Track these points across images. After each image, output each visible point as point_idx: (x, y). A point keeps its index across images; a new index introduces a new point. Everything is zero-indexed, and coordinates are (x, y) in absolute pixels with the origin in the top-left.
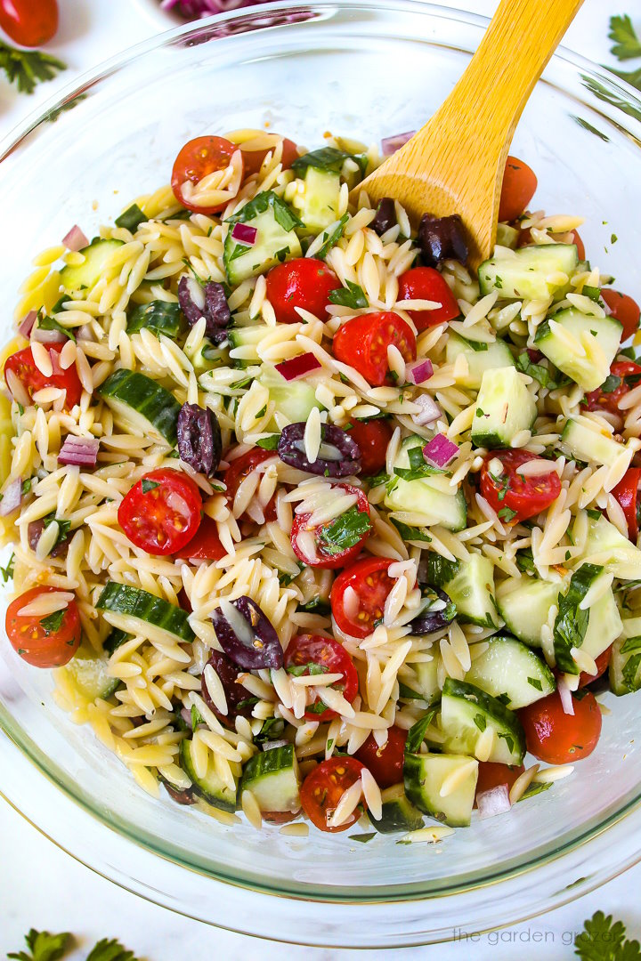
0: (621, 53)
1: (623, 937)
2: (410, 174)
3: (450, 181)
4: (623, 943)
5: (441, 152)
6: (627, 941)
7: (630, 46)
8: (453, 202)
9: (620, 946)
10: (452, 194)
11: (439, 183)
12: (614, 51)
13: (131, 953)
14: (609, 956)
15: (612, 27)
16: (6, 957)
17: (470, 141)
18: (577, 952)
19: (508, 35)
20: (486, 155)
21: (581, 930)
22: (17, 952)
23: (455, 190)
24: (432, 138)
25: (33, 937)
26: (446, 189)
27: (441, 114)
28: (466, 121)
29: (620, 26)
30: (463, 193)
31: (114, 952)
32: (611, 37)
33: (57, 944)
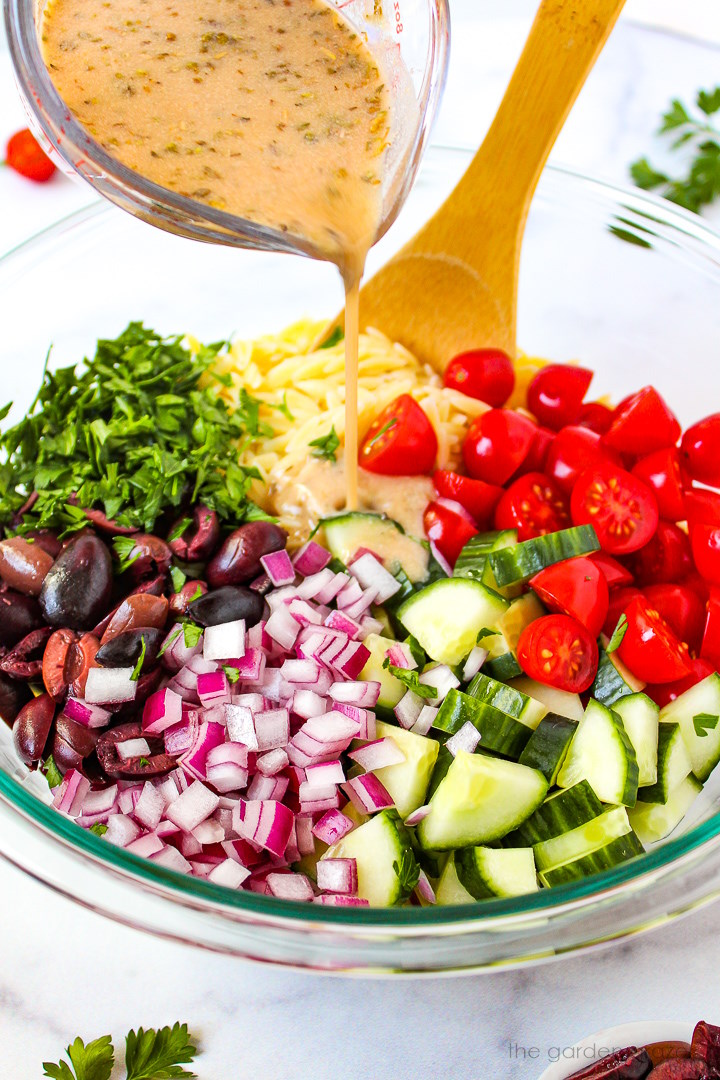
3: (469, 258)
10: (470, 271)
11: (458, 261)
26: (465, 266)
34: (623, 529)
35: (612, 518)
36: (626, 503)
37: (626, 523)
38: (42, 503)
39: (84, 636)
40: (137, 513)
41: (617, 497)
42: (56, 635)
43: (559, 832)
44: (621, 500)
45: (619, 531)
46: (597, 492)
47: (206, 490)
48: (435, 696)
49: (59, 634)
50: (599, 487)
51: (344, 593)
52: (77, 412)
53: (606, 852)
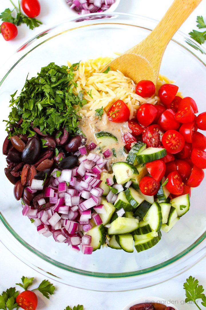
0: (200, 26)
1: (198, 284)
2: (136, 54)
3: (147, 58)
4: (197, 286)
5: (145, 49)
6: (199, 285)
7: (203, 24)
8: (148, 63)
9: (197, 287)
10: (147, 61)
11: (144, 58)
12: (197, 26)
13: (52, 284)
14: (193, 290)
15: (197, 19)
16: (15, 285)
17: (154, 48)
18: (184, 288)
19: (168, 20)
20: (159, 52)
21: (185, 281)
22: (19, 283)
23: (149, 61)
24: (144, 45)
25: (23, 279)
26: (146, 60)
27: (147, 39)
28: (154, 42)
29: (200, 19)
30: (151, 61)
31: (48, 284)
32: (197, 22)
33: (30, 281)
34: (174, 148)
35: (172, 144)
36: (176, 141)
37: (175, 146)
38: (23, 124)
39: (32, 166)
40: (48, 130)
41: (174, 139)
42: (25, 166)
43: (141, 234)
44: (175, 140)
45: (173, 148)
46: (169, 137)
47: (67, 124)
48: (117, 192)
49: (26, 166)
50: (170, 136)
51: (98, 161)
52: (35, 94)
53: (150, 241)
